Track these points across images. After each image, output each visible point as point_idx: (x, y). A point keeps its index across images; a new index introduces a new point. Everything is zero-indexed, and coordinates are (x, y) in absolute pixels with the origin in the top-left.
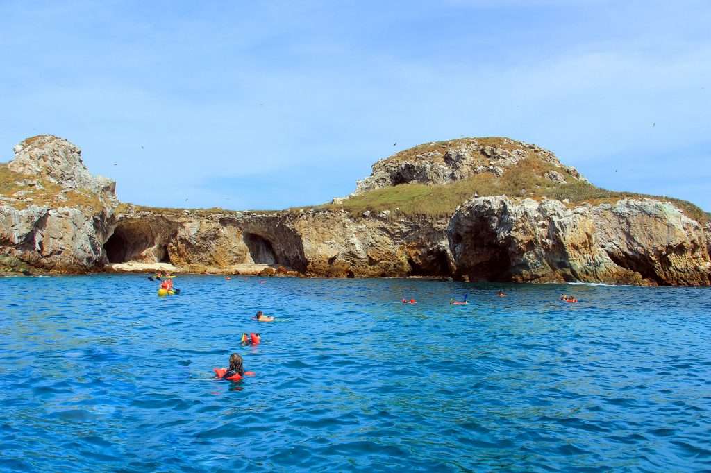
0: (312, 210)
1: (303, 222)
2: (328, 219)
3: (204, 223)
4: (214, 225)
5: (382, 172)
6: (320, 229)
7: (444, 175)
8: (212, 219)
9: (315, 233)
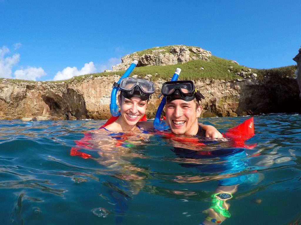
0: (92, 76)
1: (85, 84)
2: (104, 81)
3: (16, 88)
4: (22, 89)
5: (129, 60)
6: (98, 89)
7: (173, 60)
8: (21, 85)
9: (93, 92)
